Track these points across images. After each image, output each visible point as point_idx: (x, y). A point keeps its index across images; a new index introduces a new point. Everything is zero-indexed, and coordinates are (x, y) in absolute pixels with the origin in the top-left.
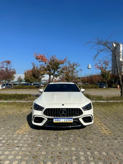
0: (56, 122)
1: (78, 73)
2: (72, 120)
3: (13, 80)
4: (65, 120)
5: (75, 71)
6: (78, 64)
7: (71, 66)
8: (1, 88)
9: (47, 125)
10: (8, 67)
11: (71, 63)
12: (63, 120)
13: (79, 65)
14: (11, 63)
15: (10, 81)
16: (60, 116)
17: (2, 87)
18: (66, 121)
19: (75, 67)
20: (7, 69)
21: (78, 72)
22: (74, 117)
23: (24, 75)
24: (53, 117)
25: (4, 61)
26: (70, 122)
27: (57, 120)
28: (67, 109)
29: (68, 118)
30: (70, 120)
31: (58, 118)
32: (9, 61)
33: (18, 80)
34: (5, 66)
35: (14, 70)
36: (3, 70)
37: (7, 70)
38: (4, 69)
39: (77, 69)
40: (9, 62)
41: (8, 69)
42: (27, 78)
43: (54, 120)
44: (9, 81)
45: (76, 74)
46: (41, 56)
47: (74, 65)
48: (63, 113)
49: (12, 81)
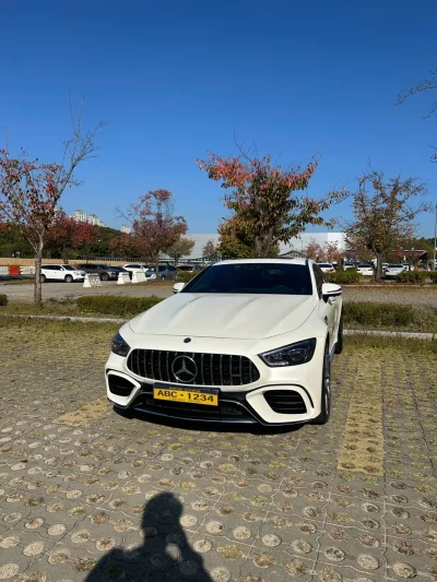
0: (161, 397)
1: (411, 221)
2: (215, 397)
3: (188, 254)
4: (192, 394)
5: (399, 213)
6: (415, 184)
7: (382, 195)
8: (146, 279)
9: (139, 407)
10: (163, 210)
11: (385, 181)
12: (185, 393)
13: (418, 189)
14: (171, 199)
15: (179, 256)
16: (173, 380)
17: (147, 276)
18: (192, 397)
19: (399, 197)
20: (159, 216)
21: (411, 217)
22: (224, 388)
23: (219, 236)
24: (153, 381)
25: (150, 193)
26: (208, 403)
27: (163, 390)
28: (198, 355)
29: (203, 390)
30: (208, 396)
31: (167, 386)
32: (166, 192)
33: (205, 252)
34: (154, 209)
35: (181, 220)
36: (150, 223)
37: (160, 222)
38: (152, 218)
39: (412, 203)
40: (164, 196)
41: (163, 218)
42: (228, 247)
43: (156, 391)
44: (177, 257)
45: (403, 223)
46: (226, 165)
47: (396, 189)
48: (184, 369)
49: (184, 257)
